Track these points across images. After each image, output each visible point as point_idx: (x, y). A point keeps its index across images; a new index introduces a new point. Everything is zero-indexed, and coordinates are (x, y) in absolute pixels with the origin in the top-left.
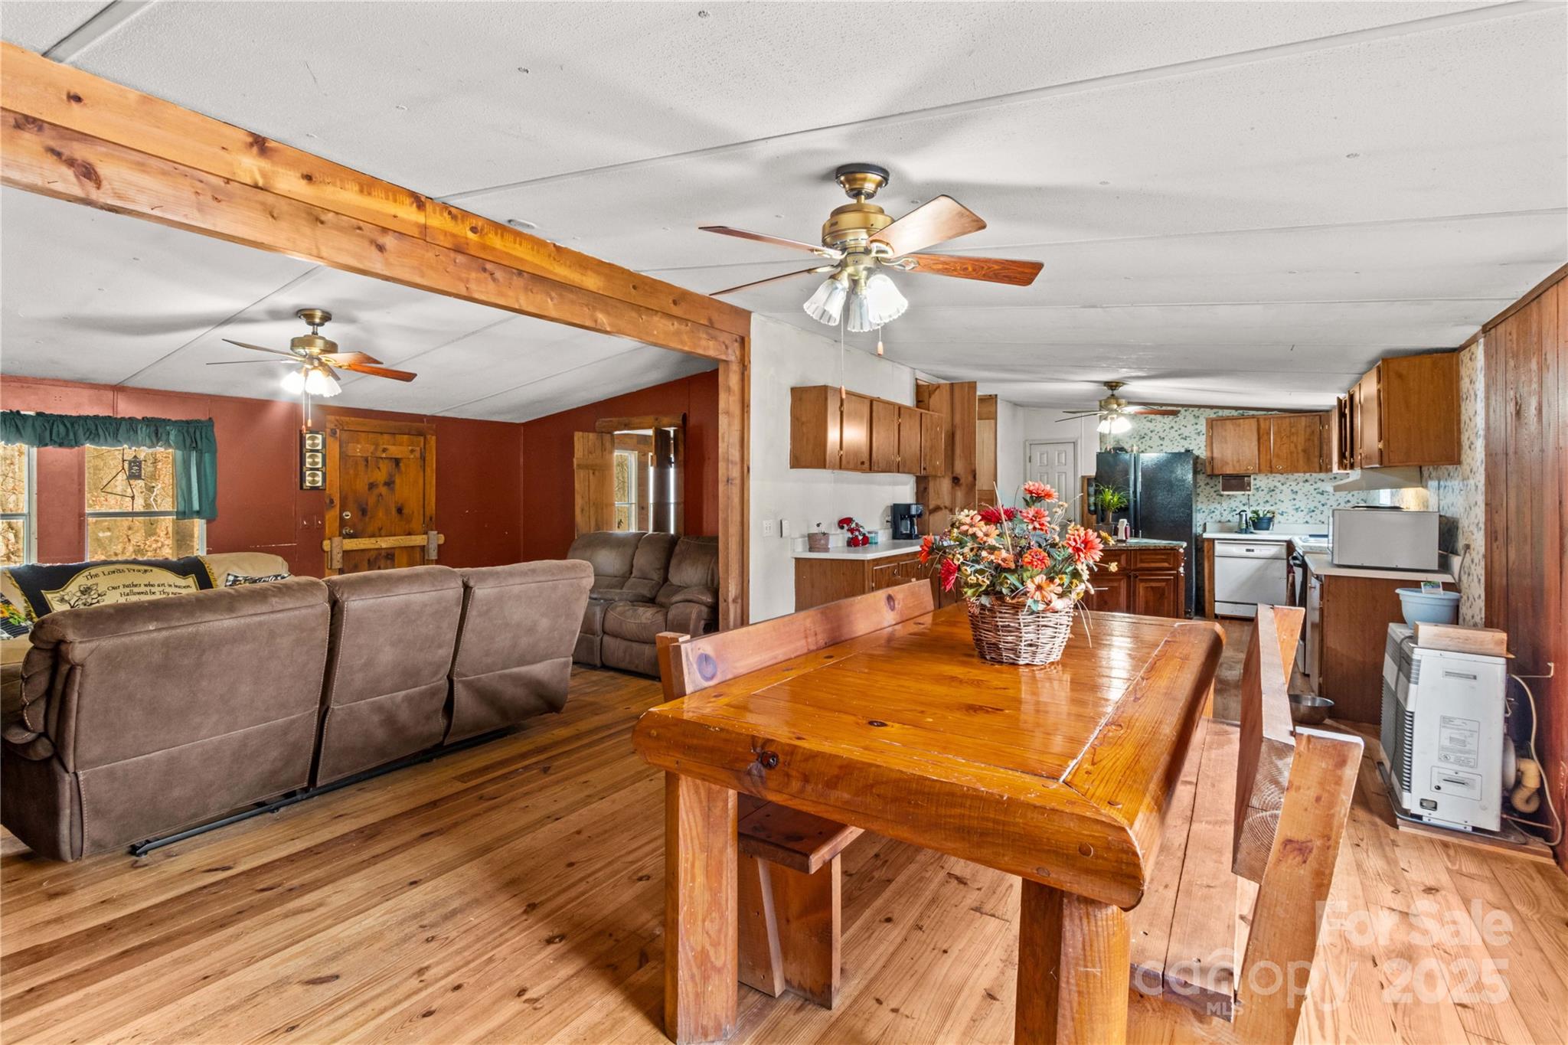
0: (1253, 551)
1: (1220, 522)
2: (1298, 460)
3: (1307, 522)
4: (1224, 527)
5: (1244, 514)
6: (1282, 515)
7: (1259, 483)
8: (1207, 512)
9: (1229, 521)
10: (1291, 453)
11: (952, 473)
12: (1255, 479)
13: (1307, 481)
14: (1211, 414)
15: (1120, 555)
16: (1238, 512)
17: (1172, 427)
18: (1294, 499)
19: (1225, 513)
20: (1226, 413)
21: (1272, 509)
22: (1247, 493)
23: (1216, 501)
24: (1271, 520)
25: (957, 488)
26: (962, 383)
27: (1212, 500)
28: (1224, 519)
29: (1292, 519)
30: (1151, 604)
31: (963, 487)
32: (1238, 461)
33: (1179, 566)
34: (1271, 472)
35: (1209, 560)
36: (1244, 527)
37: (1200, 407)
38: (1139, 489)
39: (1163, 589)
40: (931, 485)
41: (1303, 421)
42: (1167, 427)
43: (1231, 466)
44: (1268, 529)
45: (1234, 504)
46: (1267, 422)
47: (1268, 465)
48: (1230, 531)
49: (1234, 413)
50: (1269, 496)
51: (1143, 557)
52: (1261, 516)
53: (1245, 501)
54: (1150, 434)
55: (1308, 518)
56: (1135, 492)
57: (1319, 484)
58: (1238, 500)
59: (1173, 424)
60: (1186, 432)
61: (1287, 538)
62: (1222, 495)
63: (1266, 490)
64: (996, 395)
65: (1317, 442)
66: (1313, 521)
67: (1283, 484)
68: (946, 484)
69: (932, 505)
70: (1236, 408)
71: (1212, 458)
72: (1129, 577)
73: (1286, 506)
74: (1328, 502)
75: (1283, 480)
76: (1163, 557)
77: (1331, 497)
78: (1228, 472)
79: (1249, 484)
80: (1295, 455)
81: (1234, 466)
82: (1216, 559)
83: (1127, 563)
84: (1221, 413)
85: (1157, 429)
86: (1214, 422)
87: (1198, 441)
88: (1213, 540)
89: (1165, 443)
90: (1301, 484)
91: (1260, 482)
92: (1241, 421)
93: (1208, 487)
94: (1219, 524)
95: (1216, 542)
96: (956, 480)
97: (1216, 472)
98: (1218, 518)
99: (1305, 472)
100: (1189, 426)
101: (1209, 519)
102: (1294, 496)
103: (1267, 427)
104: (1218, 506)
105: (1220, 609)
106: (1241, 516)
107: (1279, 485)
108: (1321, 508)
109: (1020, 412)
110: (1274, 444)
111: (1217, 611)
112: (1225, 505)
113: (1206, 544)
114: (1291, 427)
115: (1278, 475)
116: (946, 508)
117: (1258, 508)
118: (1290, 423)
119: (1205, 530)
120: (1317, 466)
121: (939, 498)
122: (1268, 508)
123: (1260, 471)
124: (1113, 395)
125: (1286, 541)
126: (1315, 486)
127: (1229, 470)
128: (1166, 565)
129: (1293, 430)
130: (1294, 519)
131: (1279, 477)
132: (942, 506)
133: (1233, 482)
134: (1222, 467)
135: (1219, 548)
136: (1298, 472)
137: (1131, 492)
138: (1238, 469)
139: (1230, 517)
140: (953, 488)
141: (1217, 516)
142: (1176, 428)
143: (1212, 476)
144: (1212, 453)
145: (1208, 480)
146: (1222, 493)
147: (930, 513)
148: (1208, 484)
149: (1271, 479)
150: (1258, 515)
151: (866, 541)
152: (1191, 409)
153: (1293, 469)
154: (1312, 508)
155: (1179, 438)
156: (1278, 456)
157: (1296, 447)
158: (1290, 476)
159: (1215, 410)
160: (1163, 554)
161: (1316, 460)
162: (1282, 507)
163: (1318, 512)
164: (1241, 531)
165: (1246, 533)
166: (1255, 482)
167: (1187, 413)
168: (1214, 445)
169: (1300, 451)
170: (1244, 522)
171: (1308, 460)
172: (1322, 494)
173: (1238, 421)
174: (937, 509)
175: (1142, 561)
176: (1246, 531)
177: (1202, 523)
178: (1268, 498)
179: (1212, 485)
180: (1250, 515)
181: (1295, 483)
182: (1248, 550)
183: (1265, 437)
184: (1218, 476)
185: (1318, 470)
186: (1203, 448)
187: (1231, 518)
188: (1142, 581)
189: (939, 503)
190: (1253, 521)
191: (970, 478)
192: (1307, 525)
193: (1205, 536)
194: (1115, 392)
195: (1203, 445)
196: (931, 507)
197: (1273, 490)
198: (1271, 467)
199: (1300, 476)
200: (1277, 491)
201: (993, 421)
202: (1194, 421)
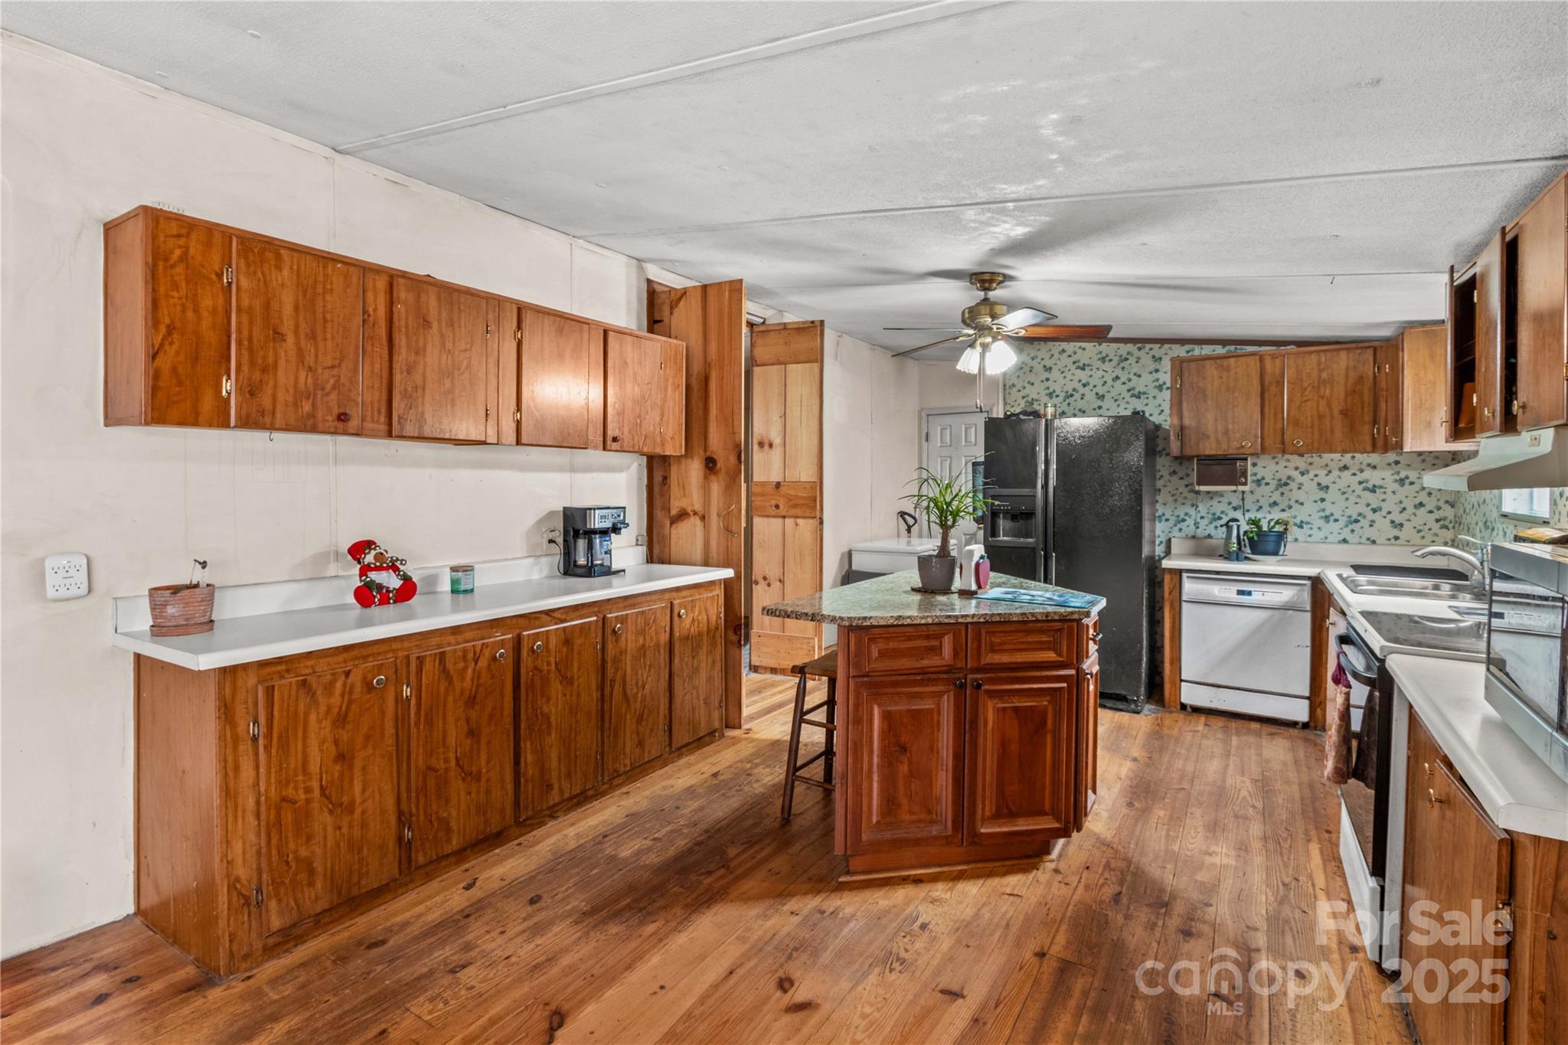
0: (1249, 593)
1: (1194, 537)
2: (1332, 431)
3: (1345, 541)
4: (1201, 548)
5: (1234, 525)
6: (1301, 527)
7: (1261, 472)
8: (1173, 520)
9: (1209, 536)
10: (1321, 417)
11: (705, 451)
12: (1254, 465)
13: (1345, 468)
14: (1180, 351)
15: (939, 637)
16: (1223, 522)
17: (1117, 378)
18: (1323, 500)
19: (1203, 523)
20: (1207, 350)
21: (1284, 516)
22: (1241, 488)
23: (1189, 502)
24: (1281, 536)
25: (713, 478)
26: (720, 284)
27: (1180, 500)
28: (1200, 533)
29: (1319, 535)
30: (1014, 748)
31: (722, 476)
32: (1226, 432)
33: (1081, 654)
34: (1284, 452)
35: (1172, 606)
36: (1234, 547)
37: (1162, 341)
38: (1052, 482)
39: (1043, 713)
40: (674, 469)
41: (1343, 361)
42: (1109, 378)
43: (1212, 438)
44: (1276, 553)
45: (1218, 507)
46: (1277, 361)
47: (1279, 439)
48: (1210, 553)
49: (1220, 350)
50: (1277, 493)
51: (996, 640)
52: (1265, 528)
53: (1236, 502)
54: (1082, 390)
55: (1346, 533)
56: (1045, 486)
57: (1368, 474)
58: (1225, 500)
59: (1118, 372)
60: (1139, 385)
61: (1312, 571)
62: (1198, 493)
63: (1273, 484)
64: (822, 322)
65: (1367, 397)
66: (1357, 540)
67: (1303, 474)
68: (695, 469)
69: (675, 507)
70: (1224, 342)
71: (1182, 428)
72: (963, 686)
73: (1308, 511)
74: (1383, 505)
75: (1303, 466)
76: (1045, 638)
77: (1389, 496)
78: (1207, 452)
79: (1244, 474)
80: (1327, 422)
81: (1218, 442)
82: (1184, 605)
83: (956, 654)
84: (1198, 351)
85: (1092, 382)
86: (1185, 364)
87: (1159, 400)
88: (1178, 573)
89: (1106, 404)
90: (1336, 473)
91: (1265, 468)
92: (1233, 360)
93: (1175, 478)
94: (1192, 543)
95: (1185, 575)
96: (710, 464)
97: (1188, 452)
98: (1191, 530)
99: (1344, 452)
100: (1145, 375)
101: (1175, 532)
102: (1322, 495)
103: (1278, 371)
104: (1192, 511)
105: (1190, 695)
106: (1229, 528)
107: (1296, 474)
108: (1370, 516)
109: (912, 368)
110: (1290, 400)
111: (1186, 698)
112: (1202, 508)
113: (1167, 578)
114: (1321, 371)
115: (1295, 457)
116: (695, 513)
117: (1259, 515)
118: (1319, 363)
119: (1168, 552)
120: (1367, 438)
121: (685, 495)
122: (1276, 515)
123: (1264, 450)
124: (986, 300)
125: (1309, 578)
126: (1361, 477)
127: (1209, 448)
128: (1051, 656)
129: (1324, 375)
130: (1322, 535)
131: (1296, 460)
132: (689, 510)
133: (1218, 469)
134: (1197, 444)
135: (1189, 587)
136: (1331, 451)
137: (1039, 486)
138: (1224, 446)
139: (1211, 530)
140: (706, 477)
141: (1189, 527)
142: (1123, 379)
143: (1182, 459)
144: (1181, 418)
145: (1176, 466)
146: (1197, 488)
147: (672, 523)
148: (1175, 472)
149: (1283, 463)
150: (1259, 527)
151: (408, 590)
152: (1148, 346)
153: (1323, 445)
154: (1355, 516)
155: (1127, 396)
156: (1296, 423)
157: (1329, 405)
158: (1316, 459)
159: (1187, 347)
160: (1042, 631)
161: (1366, 429)
162: (1301, 514)
163: (1364, 523)
164: (1227, 556)
165: (1238, 559)
166: (1256, 469)
167: (1142, 353)
168: (1185, 404)
169: (1336, 413)
170: (1234, 540)
171: (1352, 430)
172: (1373, 490)
173: (1225, 362)
174: (683, 515)
175: (993, 650)
176: (1238, 557)
177: (1163, 538)
178: (1276, 497)
179: (1181, 474)
180: (1244, 527)
181: (1322, 473)
182: (1240, 593)
183: (1273, 389)
184: (1190, 458)
185: (1369, 448)
186: (1167, 411)
187: (1213, 532)
188: (991, 694)
189: (684, 503)
190: (1251, 540)
191: (733, 459)
192: (1344, 546)
193: (1166, 564)
194: (991, 294)
195: (1166, 406)
196: (674, 512)
197: (1286, 484)
198: (1283, 443)
199: (1334, 458)
200: (1293, 485)
201: (816, 366)
202: (1153, 366)
